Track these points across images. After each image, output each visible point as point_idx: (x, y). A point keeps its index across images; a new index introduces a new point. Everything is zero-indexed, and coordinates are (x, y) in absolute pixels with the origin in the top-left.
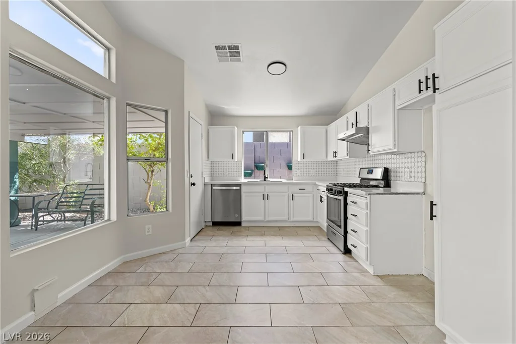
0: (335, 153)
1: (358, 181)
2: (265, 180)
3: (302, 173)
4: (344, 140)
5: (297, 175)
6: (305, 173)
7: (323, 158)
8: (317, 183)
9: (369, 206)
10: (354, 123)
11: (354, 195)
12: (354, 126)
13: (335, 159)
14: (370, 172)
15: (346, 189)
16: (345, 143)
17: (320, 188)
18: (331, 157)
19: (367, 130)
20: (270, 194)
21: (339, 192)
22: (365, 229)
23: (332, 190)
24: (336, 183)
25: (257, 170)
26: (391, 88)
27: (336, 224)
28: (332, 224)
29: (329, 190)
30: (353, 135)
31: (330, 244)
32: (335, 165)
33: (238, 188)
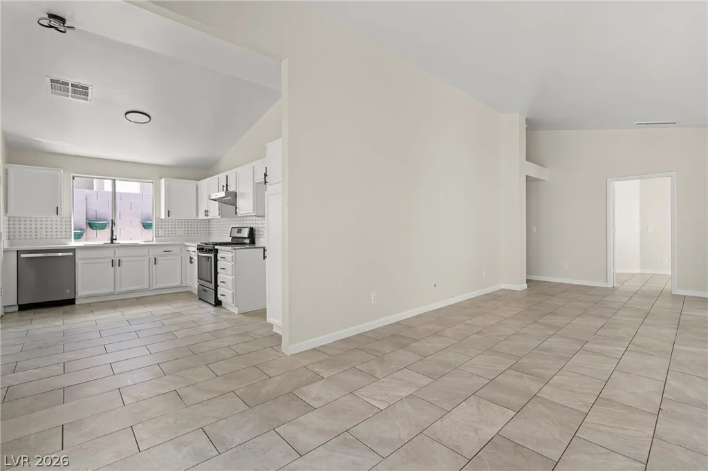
0: (206, 211)
1: (229, 240)
2: (112, 242)
3: (167, 232)
4: (215, 200)
5: (160, 235)
6: (170, 232)
7: (194, 216)
8: (186, 244)
9: (234, 259)
10: (225, 185)
11: (223, 252)
12: (225, 189)
13: (206, 218)
14: (240, 231)
15: (216, 247)
16: (217, 203)
17: (190, 249)
18: (202, 216)
19: (235, 195)
20: (122, 259)
21: (210, 251)
22: (231, 278)
23: (203, 249)
24: (207, 242)
25: (91, 230)
26: (250, 165)
27: (206, 281)
28: (203, 282)
29: (201, 249)
30: (223, 197)
31: (202, 302)
32: (207, 224)
33: (71, 254)
